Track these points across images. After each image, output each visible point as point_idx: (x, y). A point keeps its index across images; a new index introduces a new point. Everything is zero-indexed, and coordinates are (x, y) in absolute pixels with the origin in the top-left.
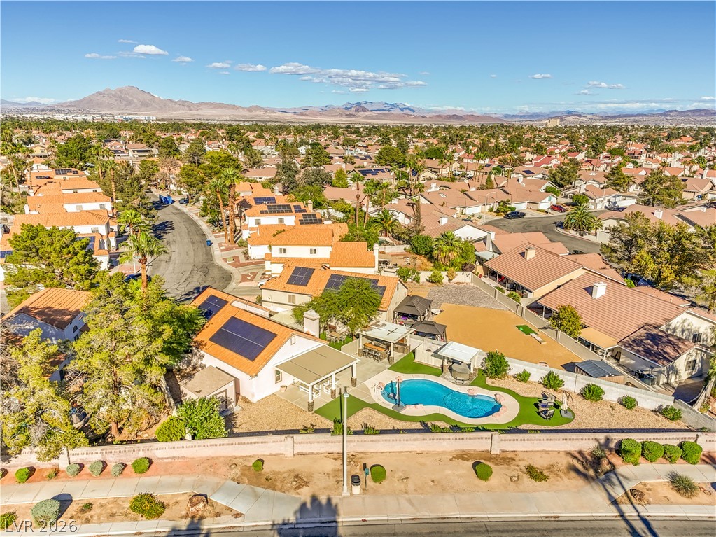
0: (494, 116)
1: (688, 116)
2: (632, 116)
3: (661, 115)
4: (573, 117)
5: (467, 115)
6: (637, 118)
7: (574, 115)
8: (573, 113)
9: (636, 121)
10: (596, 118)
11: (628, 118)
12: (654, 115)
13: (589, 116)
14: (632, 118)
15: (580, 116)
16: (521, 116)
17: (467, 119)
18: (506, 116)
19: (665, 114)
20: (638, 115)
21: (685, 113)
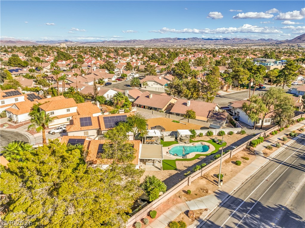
0: (31, 41)
1: (111, 43)
2: (92, 43)
3: (102, 42)
4: (69, 43)
5: (17, 41)
6: (94, 44)
7: (69, 42)
8: (68, 41)
9: (94, 45)
10: (78, 43)
11: (91, 44)
12: (99, 43)
13: (75, 43)
14: (92, 44)
15: (71, 42)
16: (45, 42)
17: (17, 43)
18: (37, 42)
19: (103, 42)
20: (94, 42)
21: (109, 42)
